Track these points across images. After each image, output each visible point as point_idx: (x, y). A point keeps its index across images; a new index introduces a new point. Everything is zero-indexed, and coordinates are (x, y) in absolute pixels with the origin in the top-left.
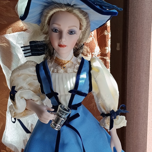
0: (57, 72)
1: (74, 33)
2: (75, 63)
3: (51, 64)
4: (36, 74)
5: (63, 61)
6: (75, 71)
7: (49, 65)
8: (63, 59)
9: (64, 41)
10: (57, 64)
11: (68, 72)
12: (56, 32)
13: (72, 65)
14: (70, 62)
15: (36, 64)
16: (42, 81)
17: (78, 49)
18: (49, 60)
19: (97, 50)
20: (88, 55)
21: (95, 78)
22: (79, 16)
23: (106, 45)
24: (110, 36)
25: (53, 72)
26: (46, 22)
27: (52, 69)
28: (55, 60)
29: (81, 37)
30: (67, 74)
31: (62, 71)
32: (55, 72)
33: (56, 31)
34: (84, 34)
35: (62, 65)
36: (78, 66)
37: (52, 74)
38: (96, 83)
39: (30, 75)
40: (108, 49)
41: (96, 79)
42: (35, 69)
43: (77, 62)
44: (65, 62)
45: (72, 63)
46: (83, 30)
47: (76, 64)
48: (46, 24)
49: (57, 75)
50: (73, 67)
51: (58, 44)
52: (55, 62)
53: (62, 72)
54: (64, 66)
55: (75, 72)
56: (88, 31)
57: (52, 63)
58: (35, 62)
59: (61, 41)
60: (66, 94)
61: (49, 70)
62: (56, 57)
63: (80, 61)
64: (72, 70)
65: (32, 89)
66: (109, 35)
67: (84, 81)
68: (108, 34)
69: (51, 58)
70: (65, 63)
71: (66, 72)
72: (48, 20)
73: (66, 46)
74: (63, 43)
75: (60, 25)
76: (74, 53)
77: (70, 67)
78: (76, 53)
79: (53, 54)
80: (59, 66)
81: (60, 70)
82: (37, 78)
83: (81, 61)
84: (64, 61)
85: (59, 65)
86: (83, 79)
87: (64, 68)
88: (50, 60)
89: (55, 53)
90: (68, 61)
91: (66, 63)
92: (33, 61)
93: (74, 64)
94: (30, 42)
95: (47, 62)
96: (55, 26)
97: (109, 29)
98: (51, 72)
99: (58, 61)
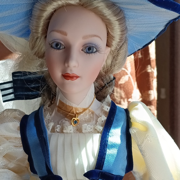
0: (62, 131)
1: (95, 50)
2: (98, 112)
3: (51, 115)
4: (20, 136)
5: (74, 110)
6: (98, 130)
7: (45, 117)
8: (74, 105)
9: (75, 67)
10: (61, 115)
11: (84, 131)
12: (59, 49)
13: (91, 117)
14: (87, 111)
15: (22, 116)
16: (31, 151)
17: (104, 86)
18: (46, 106)
19: (136, 95)
20: (122, 102)
21: (139, 146)
22: (106, 15)
23: (149, 88)
24: (155, 74)
25: (53, 130)
26: (40, 29)
27: (51, 125)
28: (59, 107)
29: (109, 62)
30: (81, 135)
31: (70, 128)
32: (58, 132)
33: (57, 46)
34: (115, 56)
35: (71, 117)
36: (104, 118)
37: (51, 136)
38: (142, 154)
39: (7, 138)
40: (154, 94)
41: (143, 146)
42: (19, 125)
43: (102, 110)
44: (77, 112)
45: (93, 113)
46: (113, 48)
47: (100, 114)
48: (39, 35)
49: (61, 138)
50: (94, 122)
51: (62, 73)
52: (58, 111)
53: (72, 131)
54: (76, 119)
55: (98, 132)
56: (124, 50)
57: (52, 113)
58: (20, 111)
59: (68, 66)
60: (78, 179)
61: (44, 128)
62: (60, 101)
63: (107, 109)
64: (92, 127)
65: (12, 165)
66: (153, 72)
67: (116, 151)
68: (153, 70)
69: (51, 103)
70: (77, 114)
71: (79, 130)
72: (44, 25)
73: (77, 77)
74: (71, 70)
75: (65, 34)
76: (96, 93)
77: (88, 121)
78: (100, 95)
79: (55, 95)
80: (66, 119)
81: (66, 128)
82: (21, 142)
83: (109, 108)
84: (76, 109)
85: (66, 117)
86: (113, 146)
87: (76, 122)
88: (49, 106)
89: (59, 92)
90: (85, 110)
91: (80, 113)
92: (15, 110)
93: (97, 115)
94: (14, 74)
95: (43, 110)
96: (56, 36)
97: (154, 63)
98: (49, 132)
99: (63, 108)
